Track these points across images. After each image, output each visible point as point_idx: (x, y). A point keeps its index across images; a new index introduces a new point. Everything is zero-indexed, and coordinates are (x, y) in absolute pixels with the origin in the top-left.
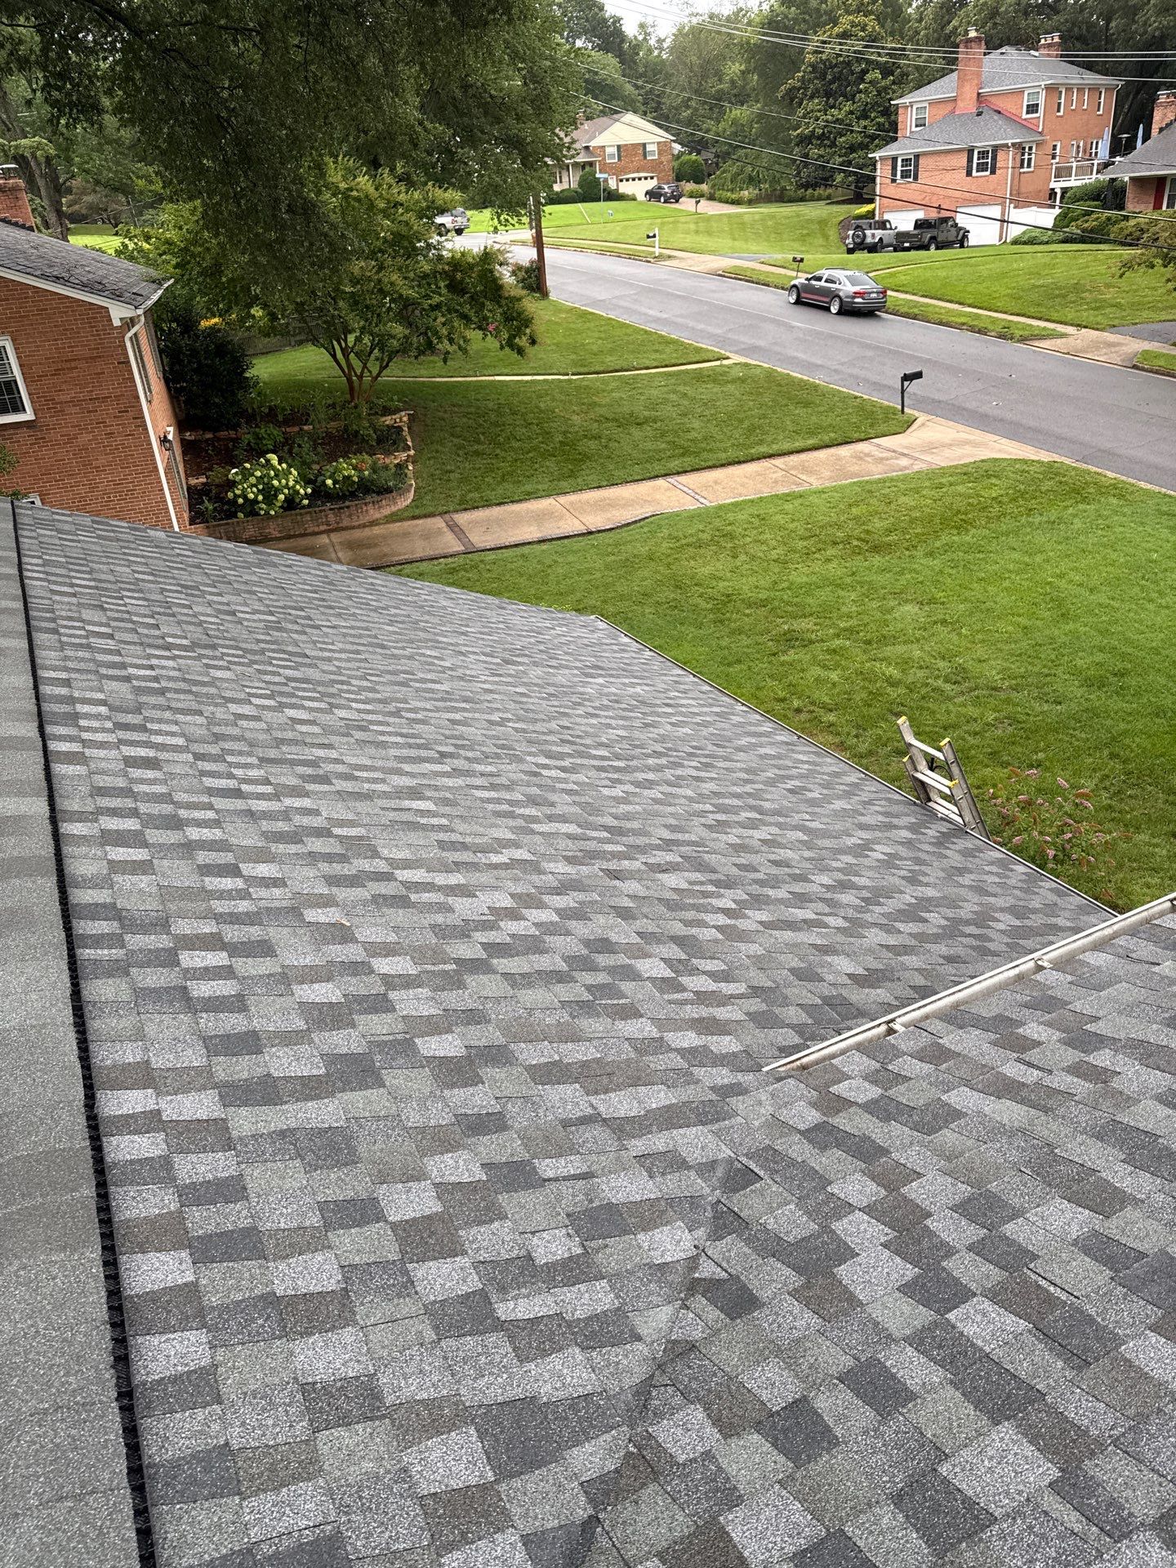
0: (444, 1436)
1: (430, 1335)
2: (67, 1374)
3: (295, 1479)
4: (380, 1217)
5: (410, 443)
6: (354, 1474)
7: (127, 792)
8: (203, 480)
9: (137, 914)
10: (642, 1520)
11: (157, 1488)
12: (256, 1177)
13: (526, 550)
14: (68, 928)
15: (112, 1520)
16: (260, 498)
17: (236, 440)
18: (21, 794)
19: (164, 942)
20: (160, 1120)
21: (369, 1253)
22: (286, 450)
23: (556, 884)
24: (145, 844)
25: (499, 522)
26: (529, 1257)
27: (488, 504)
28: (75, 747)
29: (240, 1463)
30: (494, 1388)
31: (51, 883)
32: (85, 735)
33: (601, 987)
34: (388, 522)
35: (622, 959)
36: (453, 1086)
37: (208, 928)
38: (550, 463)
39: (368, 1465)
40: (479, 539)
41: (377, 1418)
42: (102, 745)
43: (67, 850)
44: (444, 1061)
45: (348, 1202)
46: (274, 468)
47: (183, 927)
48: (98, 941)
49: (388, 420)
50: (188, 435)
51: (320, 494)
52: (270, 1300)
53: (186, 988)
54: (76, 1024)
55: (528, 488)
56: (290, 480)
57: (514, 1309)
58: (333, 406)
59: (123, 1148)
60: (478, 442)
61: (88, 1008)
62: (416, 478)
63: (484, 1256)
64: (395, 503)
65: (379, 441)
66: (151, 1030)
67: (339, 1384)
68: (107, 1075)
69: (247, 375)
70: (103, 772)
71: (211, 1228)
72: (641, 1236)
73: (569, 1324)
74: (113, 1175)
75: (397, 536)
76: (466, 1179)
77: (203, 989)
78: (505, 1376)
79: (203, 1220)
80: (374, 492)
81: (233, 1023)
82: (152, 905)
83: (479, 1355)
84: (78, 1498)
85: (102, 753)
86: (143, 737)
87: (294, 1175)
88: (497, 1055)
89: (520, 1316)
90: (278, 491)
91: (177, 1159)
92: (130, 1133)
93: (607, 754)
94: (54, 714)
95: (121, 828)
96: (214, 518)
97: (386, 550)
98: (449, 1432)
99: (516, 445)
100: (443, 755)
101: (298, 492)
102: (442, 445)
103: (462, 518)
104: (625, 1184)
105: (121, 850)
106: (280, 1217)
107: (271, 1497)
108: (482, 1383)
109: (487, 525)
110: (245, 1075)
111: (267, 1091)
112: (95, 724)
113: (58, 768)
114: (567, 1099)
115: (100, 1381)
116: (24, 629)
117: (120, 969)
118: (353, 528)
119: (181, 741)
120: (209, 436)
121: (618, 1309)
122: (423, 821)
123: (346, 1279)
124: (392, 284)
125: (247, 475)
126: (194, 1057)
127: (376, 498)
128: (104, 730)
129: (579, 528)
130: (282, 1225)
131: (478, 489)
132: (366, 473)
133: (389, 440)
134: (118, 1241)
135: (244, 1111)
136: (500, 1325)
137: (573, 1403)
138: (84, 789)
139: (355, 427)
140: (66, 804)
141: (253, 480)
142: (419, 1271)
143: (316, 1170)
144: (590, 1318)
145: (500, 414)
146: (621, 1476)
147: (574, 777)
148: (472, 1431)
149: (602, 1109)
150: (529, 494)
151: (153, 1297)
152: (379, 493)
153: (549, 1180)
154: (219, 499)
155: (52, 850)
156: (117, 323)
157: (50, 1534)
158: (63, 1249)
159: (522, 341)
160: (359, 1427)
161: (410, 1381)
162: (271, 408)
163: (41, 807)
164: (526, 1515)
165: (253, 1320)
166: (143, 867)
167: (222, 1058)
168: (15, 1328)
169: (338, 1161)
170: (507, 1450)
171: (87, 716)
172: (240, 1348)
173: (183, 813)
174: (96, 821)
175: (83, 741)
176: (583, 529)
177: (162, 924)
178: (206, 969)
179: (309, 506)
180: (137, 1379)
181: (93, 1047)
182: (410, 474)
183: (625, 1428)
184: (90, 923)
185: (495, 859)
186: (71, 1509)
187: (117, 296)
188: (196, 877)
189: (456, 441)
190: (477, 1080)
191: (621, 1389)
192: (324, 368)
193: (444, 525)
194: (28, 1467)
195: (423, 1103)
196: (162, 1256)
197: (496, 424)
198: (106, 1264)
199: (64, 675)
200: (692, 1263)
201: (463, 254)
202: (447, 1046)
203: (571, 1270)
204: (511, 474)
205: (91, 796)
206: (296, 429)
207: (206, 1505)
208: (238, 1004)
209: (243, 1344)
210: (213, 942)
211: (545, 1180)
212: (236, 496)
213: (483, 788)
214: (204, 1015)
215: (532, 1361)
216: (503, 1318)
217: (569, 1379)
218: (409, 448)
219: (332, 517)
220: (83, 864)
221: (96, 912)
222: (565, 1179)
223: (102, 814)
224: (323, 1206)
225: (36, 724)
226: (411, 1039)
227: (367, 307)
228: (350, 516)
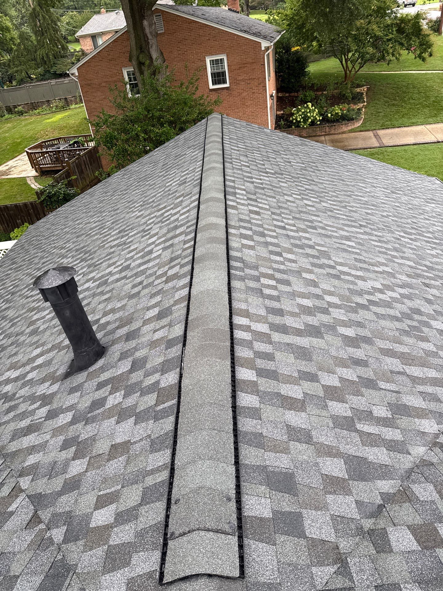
0: (332, 458)
1: (331, 425)
2: (218, 395)
3: (281, 452)
4: (318, 381)
5: (365, 100)
6: (300, 458)
7: (249, 222)
8: (282, 112)
9: (249, 263)
10: (402, 513)
11: (240, 438)
12: (278, 355)
13: (406, 147)
14: (228, 263)
15: (228, 441)
16: (302, 120)
17: (297, 97)
18: (217, 216)
19: (256, 273)
20: (250, 329)
21: (313, 391)
22: (315, 101)
23: (401, 284)
24: (253, 240)
25: (397, 135)
26: (371, 412)
27: (394, 127)
28: (234, 204)
29: (265, 441)
30: (352, 451)
31: (225, 247)
32: (238, 200)
33: (415, 327)
34: (349, 132)
35: (425, 319)
36: (349, 346)
37: (270, 272)
38: (426, 110)
39: (305, 457)
40: (387, 141)
41: (310, 444)
42: (243, 205)
43: (230, 237)
44: (346, 337)
45: (308, 373)
46: (309, 108)
47: (263, 270)
48: (236, 269)
49: (358, 90)
50: (280, 95)
51: (325, 120)
52: (279, 395)
53: (262, 290)
54: (228, 293)
55: (414, 121)
56: (314, 113)
57: (363, 427)
58: (337, 83)
59: (239, 334)
60: (395, 100)
61: (232, 289)
62: (365, 115)
63: (354, 406)
64: (354, 125)
65: (353, 99)
66: (250, 300)
67: (299, 429)
68: (236, 311)
69: (306, 70)
70: (242, 214)
71: (263, 367)
72: (416, 420)
73: (383, 440)
74: (235, 341)
75: (352, 138)
76: (350, 378)
77: (267, 291)
78: (356, 448)
79: (260, 363)
80: (346, 120)
81: (275, 305)
82: (254, 260)
83: (348, 437)
84: (219, 431)
85: (243, 207)
86: (255, 204)
87: (291, 359)
88: (367, 340)
89: (364, 430)
90: (309, 118)
91: (254, 342)
92: (241, 330)
93: (432, 236)
94: (229, 192)
95: (246, 233)
96: (284, 128)
97: (346, 144)
98: (334, 458)
99: (411, 101)
100: (361, 225)
101: (316, 119)
102: (379, 101)
103: (381, 132)
104: (413, 400)
105: (246, 241)
106: (284, 370)
107: (274, 454)
108: (348, 447)
109: (392, 136)
110: (278, 322)
111: (284, 329)
112: (241, 197)
113: (229, 210)
114: (394, 364)
115: (227, 400)
116: (222, 161)
117: (242, 279)
118: (335, 134)
119: (267, 207)
120: (287, 95)
121: (403, 441)
122: (350, 249)
123: (305, 397)
124: (373, 30)
125: (299, 110)
126: (263, 312)
128: (244, 199)
129: (434, 139)
130: (285, 373)
131: (390, 120)
132: (345, 112)
133: (357, 98)
134: (235, 361)
135: (276, 334)
136: (357, 431)
137: (381, 466)
138: (236, 219)
139: (344, 93)
140: (231, 223)
141: (300, 113)
142: (330, 403)
143: (298, 359)
144: (391, 440)
145: (408, 88)
146: (396, 496)
147: (415, 243)
148: (342, 460)
149: (407, 371)
150: (413, 123)
151: (244, 381)
152: (348, 120)
153: (382, 389)
154: (287, 120)
155: (225, 236)
156: (263, 49)
157: (210, 438)
158: (220, 359)
159: (426, 55)
160: (304, 445)
161: (323, 437)
162: (313, 84)
163: (223, 222)
164: (358, 494)
165: (273, 399)
166: (252, 248)
167: (270, 315)
168: (205, 377)
169: (305, 359)
170: (354, 471)
171: (239, 194)
172: (268, 406)
173: (266, 232)
174: (239, 229)
175: (237, 202)
176: (435, 140)
177: (256, 268)
178: (269, 285)
179: (320, 124)
180: (237, 404)
181: (233, 301)
182: (363, 113)
183: (399, 481)
184: (234, 262)
185: (376, 269)
186: (216, 434)
187: (265, 38)
188: (268, 254)
189: (385, 99)
190: (358, 347)
191: (400, 468)
192: (336, 68)
193: (372, 135)
194: (206, 417)
195: (337, 349)
196: (247, 370)
197: (405, 92)
198: (231, 367)
199: (233, 179)
200: (437, 436)
201: (407, 15)
202: (350, 332)
203: (386, 422)
204: (407, 114)
205: (238, 221)
206: (320, 93)
207: (254, 448)
208: (277, 299)
209: (269, 405)
210: (271, 277)
211: (381, 389)
212: (293, 119)
213: (376, 241)
214: (266, 300)
215: (367, 446)
216: (358, 429)
217: (380, 458)
218: (364, 102)
219: (327, 129)
220: (234, 244)
221: (237, 259)
222: (388, 390)
223: (241, 228)
224: (299, 371)
225: (224, 194)
226: (336, 326)
227: (360, 41)
228: (335, 129)
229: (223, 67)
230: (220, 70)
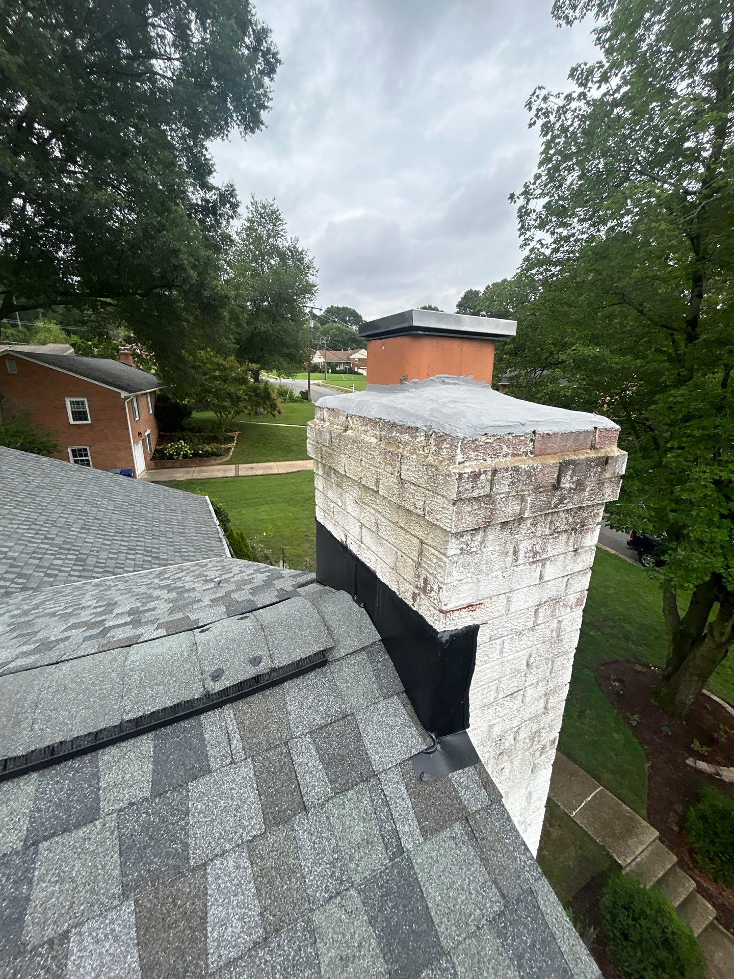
5: (235, 442)
8: (160, 447)
13: (254, 477)
16: (175, 454)
22: (190, 440)
25: (252, 468)
27: (253, 462)
34: (216, 465)
38: (279, 452)
40: (242, 473)
46: (182, 445)
49: (231, 434)
51: (196, 455)
58: (212, 428)
60: (258, 443)
62: (233, 453)
64: (221, 459)
65: (225, 440)
90: (181, 452)
96: (158, 460)
99: (270, 445)
101: (188, 453)
102: (246, 443)
103: (241, 466)
109: (248, 469)
118: (205, 466)
120: (166, 433)
127: (214, 457)
131: (252, 458)
132: (214, 449)
133: (231, 439)
139: (218, 435)
141: (174, 448)
145: (270, 435)
150: (268, 460)
152: (217, 456)
154: (162, 453)
156: (123, 397)
159: (276, 412)
162: (192, 426)
176: (277, 473)
179: (191, 457)
182: (231, 451)
189: (251, 442)
193: (234, 467)
197: (267, 439)
204: (265, 454)
206: (196, 434)
219: (198, 462)
228: (204, 462)
229: (84, 407)
230: (81, 410)
